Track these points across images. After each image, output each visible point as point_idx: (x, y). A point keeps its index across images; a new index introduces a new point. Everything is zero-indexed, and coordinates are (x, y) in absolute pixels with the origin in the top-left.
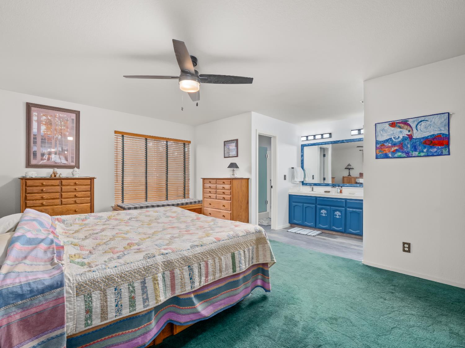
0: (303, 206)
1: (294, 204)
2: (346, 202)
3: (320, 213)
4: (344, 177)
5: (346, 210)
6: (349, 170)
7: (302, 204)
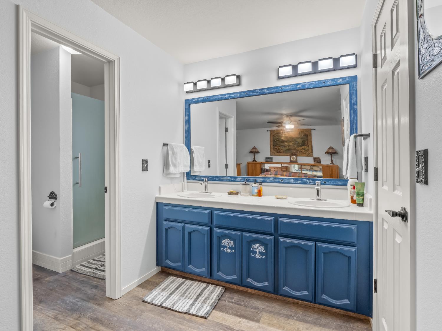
0: (184, 228)
1: (166, 224)
2: (276, 222)
3: (219, 245)
4: (248, 163)
5: (276, 241)
6: (254, 154)
7: (182, 225)
